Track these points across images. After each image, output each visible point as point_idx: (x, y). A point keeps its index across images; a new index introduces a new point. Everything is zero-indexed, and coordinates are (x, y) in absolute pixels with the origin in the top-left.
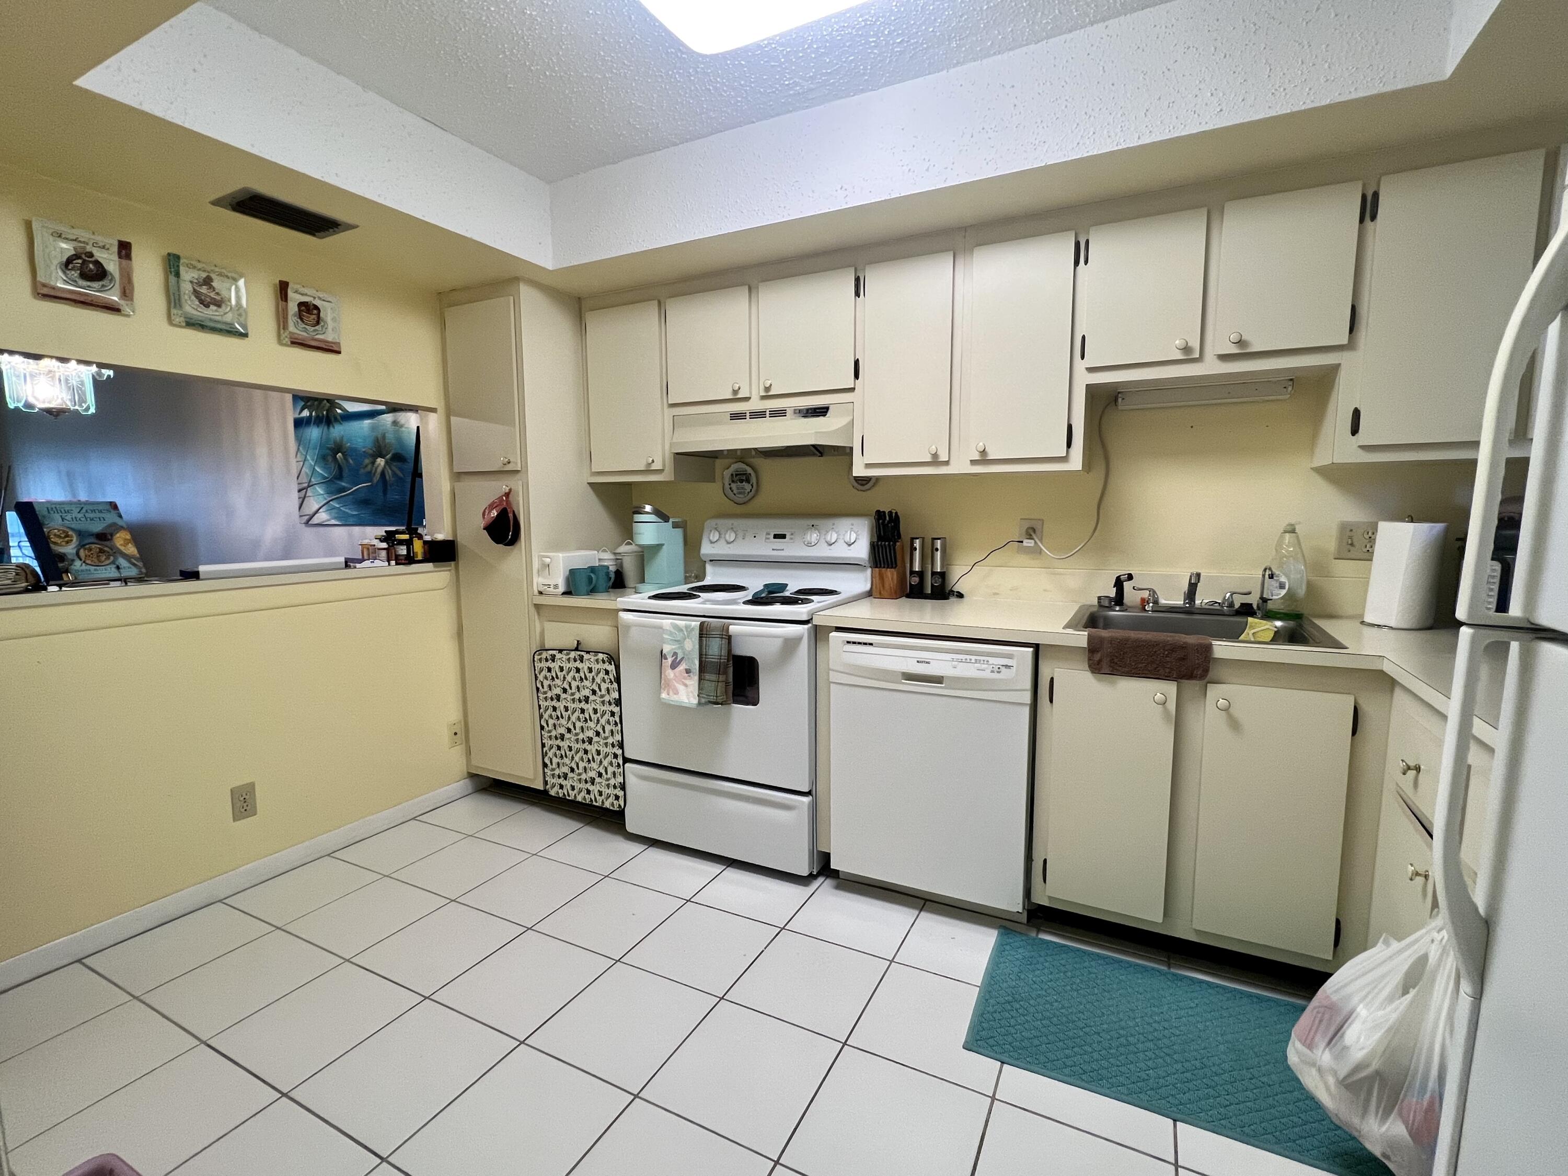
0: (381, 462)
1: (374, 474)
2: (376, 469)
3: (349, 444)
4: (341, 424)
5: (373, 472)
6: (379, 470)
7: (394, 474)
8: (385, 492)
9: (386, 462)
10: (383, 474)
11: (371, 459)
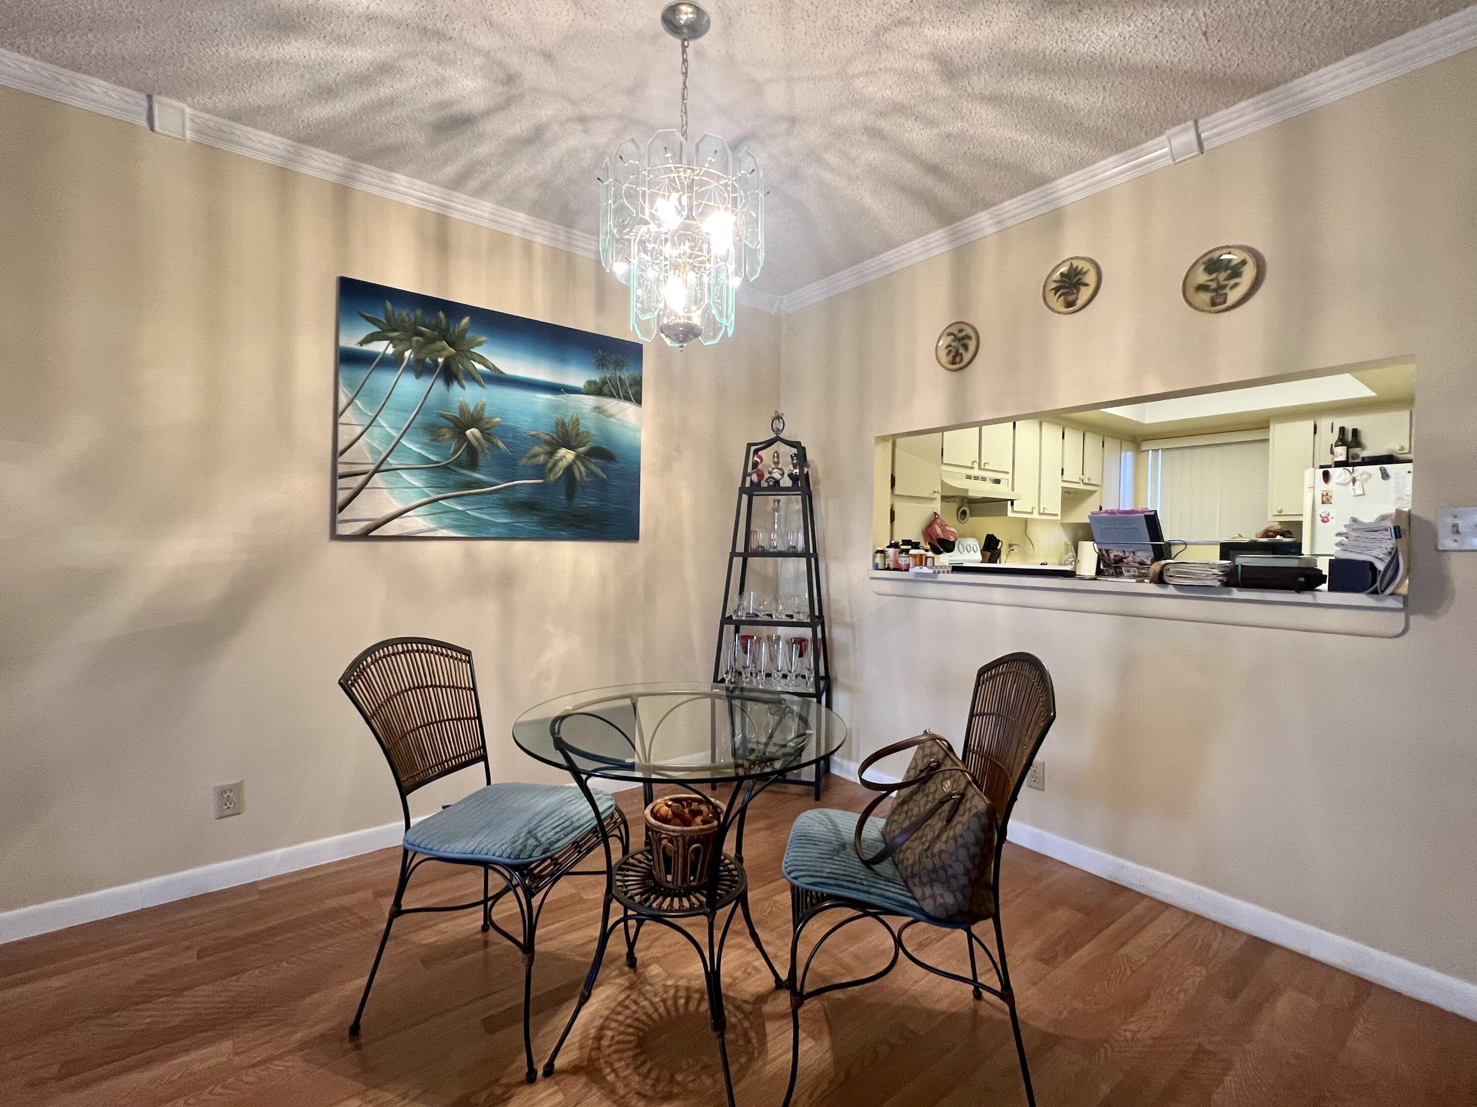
0: (567, 455)
1: (551, 469)
2: (555, 464)
3: (498, 419)
4: (481, 385)
5: (549, 465)
6: (563, 464)
7: (590, 473)
8: (570, 495)
9: (578, 457)
10: (569, 469)
11: (547, 448)
